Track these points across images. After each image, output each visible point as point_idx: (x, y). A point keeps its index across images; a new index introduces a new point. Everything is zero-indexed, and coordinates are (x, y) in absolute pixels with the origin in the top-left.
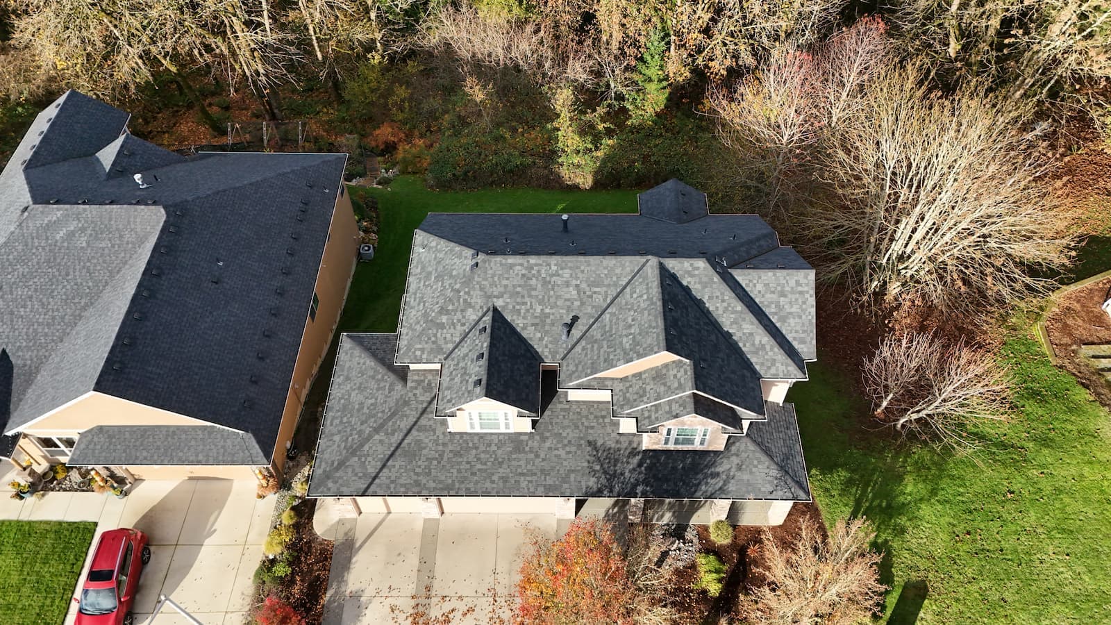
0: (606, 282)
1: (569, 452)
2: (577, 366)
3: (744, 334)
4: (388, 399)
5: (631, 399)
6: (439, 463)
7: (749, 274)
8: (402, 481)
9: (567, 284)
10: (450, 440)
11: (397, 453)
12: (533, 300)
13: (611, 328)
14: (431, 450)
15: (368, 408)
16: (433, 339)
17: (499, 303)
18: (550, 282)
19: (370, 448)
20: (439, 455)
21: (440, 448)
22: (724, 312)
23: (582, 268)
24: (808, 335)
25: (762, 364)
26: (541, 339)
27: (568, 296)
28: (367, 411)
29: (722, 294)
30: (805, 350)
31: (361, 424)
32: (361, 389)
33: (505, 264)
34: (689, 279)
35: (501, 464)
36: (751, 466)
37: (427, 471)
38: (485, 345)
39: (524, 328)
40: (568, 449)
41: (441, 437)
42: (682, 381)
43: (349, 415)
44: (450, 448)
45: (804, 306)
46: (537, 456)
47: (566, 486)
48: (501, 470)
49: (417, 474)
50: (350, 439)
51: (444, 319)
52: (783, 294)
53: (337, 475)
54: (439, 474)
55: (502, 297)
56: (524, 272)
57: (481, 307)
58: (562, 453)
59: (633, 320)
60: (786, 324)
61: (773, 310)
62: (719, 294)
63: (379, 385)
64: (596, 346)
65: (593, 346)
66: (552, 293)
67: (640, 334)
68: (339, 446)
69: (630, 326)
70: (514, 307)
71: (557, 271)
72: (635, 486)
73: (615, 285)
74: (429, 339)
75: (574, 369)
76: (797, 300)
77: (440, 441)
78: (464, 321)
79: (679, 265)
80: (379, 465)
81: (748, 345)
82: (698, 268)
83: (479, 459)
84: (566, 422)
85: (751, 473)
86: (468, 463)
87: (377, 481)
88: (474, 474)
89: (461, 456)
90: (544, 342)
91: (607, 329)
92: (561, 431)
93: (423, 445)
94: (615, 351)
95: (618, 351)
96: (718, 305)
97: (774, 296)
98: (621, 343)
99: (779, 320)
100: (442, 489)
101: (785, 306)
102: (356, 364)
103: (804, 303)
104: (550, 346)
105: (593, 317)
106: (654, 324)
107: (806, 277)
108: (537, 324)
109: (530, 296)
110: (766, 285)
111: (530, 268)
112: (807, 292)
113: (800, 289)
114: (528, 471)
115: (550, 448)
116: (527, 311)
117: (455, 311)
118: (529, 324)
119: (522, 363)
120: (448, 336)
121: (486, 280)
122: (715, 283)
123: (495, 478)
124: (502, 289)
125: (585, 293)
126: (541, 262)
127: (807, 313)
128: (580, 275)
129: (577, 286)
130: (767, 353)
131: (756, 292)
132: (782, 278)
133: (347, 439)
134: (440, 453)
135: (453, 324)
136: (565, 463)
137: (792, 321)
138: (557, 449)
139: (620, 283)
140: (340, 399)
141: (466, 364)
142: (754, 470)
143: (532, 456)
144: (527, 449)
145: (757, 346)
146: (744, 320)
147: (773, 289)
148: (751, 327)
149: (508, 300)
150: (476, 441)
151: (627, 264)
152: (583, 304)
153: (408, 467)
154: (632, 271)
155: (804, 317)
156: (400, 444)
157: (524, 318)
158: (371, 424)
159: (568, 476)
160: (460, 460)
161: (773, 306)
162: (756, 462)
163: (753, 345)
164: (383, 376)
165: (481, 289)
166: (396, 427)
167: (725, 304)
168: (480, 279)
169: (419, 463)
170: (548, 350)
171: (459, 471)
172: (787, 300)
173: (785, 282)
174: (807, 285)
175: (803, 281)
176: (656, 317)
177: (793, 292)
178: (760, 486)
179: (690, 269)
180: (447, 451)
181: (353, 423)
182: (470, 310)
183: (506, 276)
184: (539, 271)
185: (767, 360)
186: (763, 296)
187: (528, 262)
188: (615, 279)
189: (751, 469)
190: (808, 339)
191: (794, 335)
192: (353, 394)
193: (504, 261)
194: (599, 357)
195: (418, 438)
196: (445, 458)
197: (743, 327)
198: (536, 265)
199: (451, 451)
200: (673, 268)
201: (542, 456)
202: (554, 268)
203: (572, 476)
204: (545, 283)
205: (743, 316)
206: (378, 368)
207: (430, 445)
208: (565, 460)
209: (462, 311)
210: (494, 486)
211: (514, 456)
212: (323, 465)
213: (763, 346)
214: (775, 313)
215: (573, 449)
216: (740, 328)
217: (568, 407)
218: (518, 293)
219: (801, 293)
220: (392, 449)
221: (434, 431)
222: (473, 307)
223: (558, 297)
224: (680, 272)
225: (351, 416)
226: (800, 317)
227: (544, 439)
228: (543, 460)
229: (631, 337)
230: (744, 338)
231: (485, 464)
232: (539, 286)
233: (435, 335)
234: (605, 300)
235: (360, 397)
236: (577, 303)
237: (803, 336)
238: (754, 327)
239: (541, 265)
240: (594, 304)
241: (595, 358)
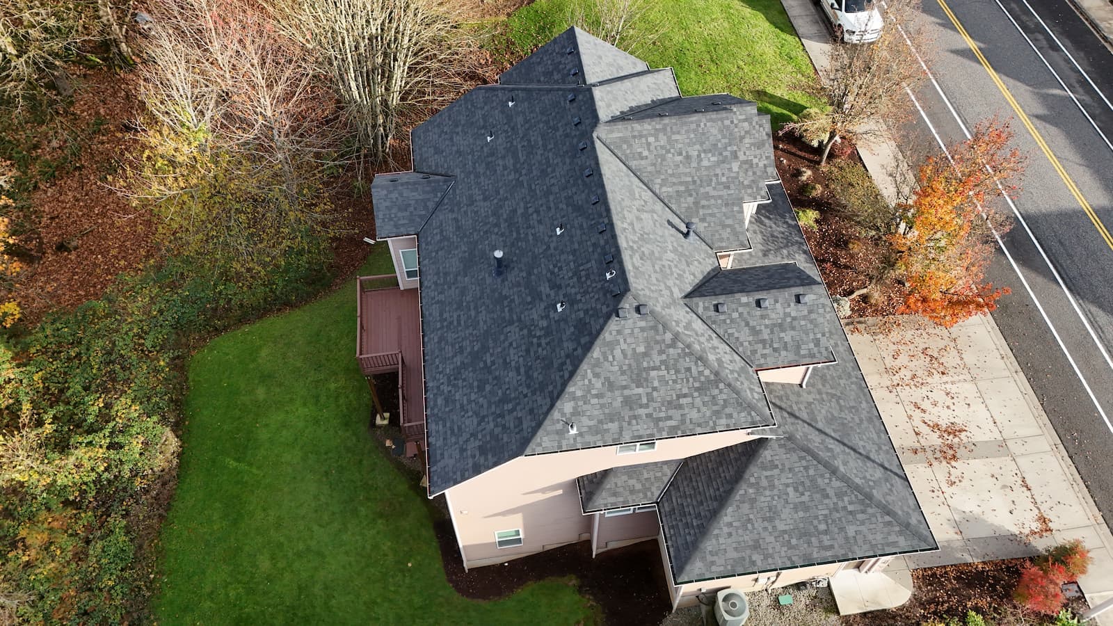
2: (724, 226)
4: (787, 467)
6: (840, 398)
11: (850, 444)
13: (681, 183)
14: (831, 407)
15: (803, 494)
19: (856, 476)
20: (832, 398)
22: (636, 96)
28: (807, 494)
29: (621, 90)
31: (827, 496)
32: (771, 516)
37: (853, 411)
38: (744, 299)
39: (694, 275)
41: (813, 396)
42: (743, 117)
43: (815, 522)
44: (821, 387)
45: (607, 49)
49: (861, 420)
50: (850, 508)
52: (600, 57)
54: (852, 397)
55: (670, 287)
56: (638, 257)
57: (688, 312)
59: (680, 154)
61: (615, 70)
63: (765, 489)
64: (704, 202)
65: (703, 207)
66: (652, 236)
67: (702, 144)
68: (863, 523)
69: (688, 157)
70: (677, 278)
71: (630, 224)
72: (789, 226)
73: (628, 175)
75: (728, 230)
76: (602, 51)
77: (818, 397)
78: (707, 336)
80: (869, 464)
81: (658, 93)
87: (887, 465)
90: (702, 260)
91: (682, 188)
93: (830, 416)
94: (717, 175)
95: (718, 171)
96: (631, 98)
97: (603, 63)
98: (707, 168)
99: (621, 71)
100: (865, 395)
101: (609, 60)
102: (729, 541)
103: (603, 47)
106: (693, 126)
107: (582, 34)
108: (687, 261)
109: (661, 259)
110: (594, 64)
111: (632, 249)
112: (594, 40)
113: (593, 44)
116: (677, 266)
117: (700, 342)
118: (689, 268)
121: (657, 299)
124: (662, 286)
125: (644, 205)
126: (623, 236)
127: (611, 49)
128: (628, 203)
129: (639, 210)
131: (603, 74)
132: (586, 51)
133: (851, 512)
134: (829, 397)
135: (714, 349)
137: (621, 62)
140: (791, 547)
141: (766, 326)
145: (657, 87)
146: (638, 87)
147: (597, 62)
148: (643, 85)
149: (672, 282)
151: (606, 157)
152: (655, 211)
153: (858, 431)
155: (614, 52)
156: (838, 440)
157: (685, 271)
158: (827, 481)
161: (610, 68)
164: (751, 485)
165: (669, 307)
166: (821, 446)
167: (628, 93)
168: (658, 305)
169: (849, 418)
170: (707, 259)
171: (840, 377)
172: (603, 57)
174: (588, 37)
175: (585, 38)
176: (685, 123)
177: (596, 50)
181: (826, 512)
182: (694, 325)
183: (647, 276)
184: (634, 241)
186: (604, 71)
187: (627, 248)
190: (632, 59)
191: (632, 67)
192: (781, 526)
193: (632, 273)
194: (720, 197)
195: (823, 420)
196: (833, 391)
198: (628, 241)
199: (824, 385)
202: (627, 225)
204: (643, 239)
205: (635, 86)
206: (738, 497)
207: (826, 408)
212: (892, 538)
214: (617, 69)
216: (645, 92)
218: (661, 270)
220: (847, 450)
221: (810, 404)
222: (690, 321)
223: (654, 232)
225: (816, 517)
229: (703, 155)
232: (649, 247)
235: (786, 513)
236: (656, 216)
237: (629, 61)
239: (627, 237)
241: (719, 201)
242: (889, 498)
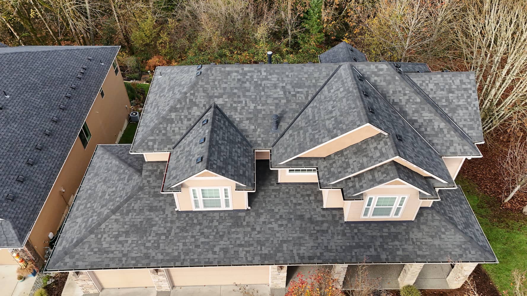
0: (307, 84)
1: (281, 225)
2: (286, 149)
3: (424, 120)
4: (126, 187)
5: (336, 172)
6: (167, 237)
7: (422, 76)
8: (133, 255)
9: (275, 86)
10: (177, 218)
12: (248, 100)
13: (314, 116)
14: (160, 226)
15: (109, 195)
16: (163, 132)
17: (219, 102)
18: (261, 85)
20: (168, 231)
21: (169, 225)
22: (406, 103)
23: (287, 73)
24: (475, 122)
25: (442, 145)
26: (255, 130)
27: (276, 96)
28: (108, 197)
29: (404, 89)
30: (474, 134)
31: (101, 208)
32: (105, 181)
33: (224, 71)
34: (376, 78)
35: (222, 237)
36: (439, 233)
37: (156, 245)
38: (207, 131)
39: (241, 121)
40: (280, 222)
41: (170, 215)
42: (384, 150)
43: (93, 202)
44: (178, 224)
45: (469, 100)
46: (254, 229)
47: (279, 255)
48: (222, 243)
49: (148, 248)
50: (90, 220)
51: (173, 115)
52: (450, 91)
53: (75, 250)
54: (167, 248)
55: (222, 97)
56: (239, 77)
57: (204, 105)
58: (275, 226)
59: (333, 107)
60: (456, 115)
61: (444, 104)
62: (401, 89)
63: (120, 177)
64: (301, 132)
65: (299, 133)
66: (263, 93)
67: (341, 116)
68: (80, 226)
69: (331, 112)
70: (231, 105)
71: (266, 76)
73: (315, 86)
74: (160, 131)
75: (284, 151)
76: (462, 95)
77: (169, 219)
78: (189, 117)
79: (367, 67)
81: (428, 129)
82: (382, 70)
83: (202, 233)
84: (277, 201)
85: (440, 238)
86: (193, 237)
88: (197, 246)
89: (187, 231)
90: (257, 133)
91: (311, 118)
92: (273, 208)
93: (153, 223)
94: (320, 131)
95: (322, 131)
96: (401, 98)
97: (444, 93)
98: (324, 125)
99: (450, 111)
100: (168, 261)
101: (454, 101)
102: (104, 163)
103: (469, 97)
104: (262, 136)
105: (297, 112)
106: (353, 106)
107: (468, 77)
108: (251, 118)
109: (245, 96)
110: (436, 84)
111: (245, 74)
112: (471, 89)
113: (464, 86)
114: (246, 242)
115: (264, 223)
116: (243, 108)
117: (182, 109)
118: (245, 119)
119: (239, 148)
120: (177, 129)
121: (208, 84)
122: (397, 80)
123: (217, 249)
124: (222, 91)
125: (290, 93)
126: (253, 69)
127: (472, 105)
128: (285, 79)
129: (283, 87)
130: (445, 136)
131: (429, 90)
132: (448, 79)
133: (88, 220)
134: (168, 229)
135: (181, 119)
136: (278, 235)
137: (461, 112)
138: (270, 223)
139: (319, 84)
140: (88, 190)
141: (191, 148)
142: (443, 236)
143: (249, 229)
144: (245, 223)
145: (436, 130)
146: (423, 109)
147: (442, 87)
148: (429, 115)
149: (227, 100)
150: (200, 218)
151: (323, 70)
152: (288, 101)
153: (140, 242)
154: (328, 75)
155: (470, 108)
157: (241, 114)
158: (109, 208)
159: (281, 245)
160: (185, 234)
161: (444, 100)
162: (443, 230)
163: (433, 129)
164: (124, 171)
165: (204, 91)
166: (131, 208)
167: (407, 97)
168: (204, 83)
169: (150, 238)
170: (260, 139)
171: (184, 244)
172: (455, 95)
173: (451, 81)
174: (469, 83)
175: (466, 80)
176: (354, 101)
177: (458, 89)
179: (376, 70)
180: (174, 227)
181: (95, 207)
182: (195, 108)
183: (225, 80)
184: (252, 77)
185: (446, 141)
186: (435, 93)
187: (243, 69)
188: (314, 81)
189: (440, 236)
190: (476, 126)
191: (463, 122)
192: (99, 185)
193: (223, 69)
194: (305, 139)
195: (149, 217)
196: (173, 234)
197: (423, 115)
198: (249, 72)
199: (178, 227)
200: (362, 70)
201: (258, 229)
202: (264, 74)
203: (285, 245)
204: (257, 86)
205: (422, 106)
206: (121, 165)
207: (160, 222)
208: (278, 232)
209: (189, 109)
210: (216, 256)
211: (233, 230)
212: (64, 243)
213: (441, 129)
214: (446, 106)
215: (285, 222)
216: (421, 116)
217: (278, 188)
218: (235, 94)
219: (466, 90)
221: (164, 211)
222: (197, 106)
223: (268, 97)
224: (368, 73)
225: (95, 202)
226: (467, 109)
227: (258, 215)
228: (259, 232)
229: (333, 119)
230: (425, 124)
231: (208, 237)
232: (252, 88)
233: (165, 129)
234: (306, 98)
235: (104, 187)
236: (284, 101)
237: (471, 123)
238: (433, 115)
239: (253, 72)
240: (297, 101)
241: (302, 140)
242: (86, 246)
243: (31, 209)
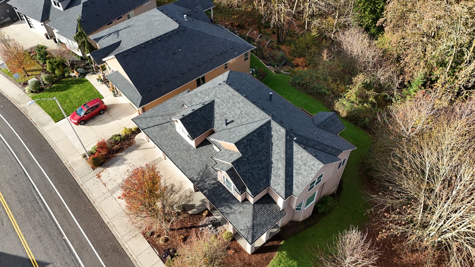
0: (251, 116)
1: (198, 163)
2: (218, 135)
3: (277, 166)
4: (173, 110)
5: (220, 156)
6: (166, 137)
7: (299, 148)
8: (153, 134)
9: (239, 108)
10: (174, 133)
11: (160, 126)
12: (226, 106)
13: (237, 130)
14: (167, 132)
16: (192, 98)
17: (216, 100)
18: (235, 104)
19: (156, 119)
20: (168, 135)
21: (170, 133)
22: (277, 154)
23: (248, 106)
24: (302, 187)
25: (274, 182)
26: (218, 120)
27: (236, 112)
28: (166, 110)
29: (281, 147)
30: (296, 191)
31: (161, 112)
33: (228, 89)
34: (275, 133)
35: (179, 150)
36: (244, 216)
37: (161, 136)
38: (199, 108)
39: (217, 113)
40: (199, 162)
41: (173, 130)
42: (233, 159)
44: (172, 135)
45: (309, 175)
46: (190, 157)
47: (188, 172)
48: (177, 152)
49: (158, 135)
51: (199, 94)
52: (305, 165)
53: (142, 119)
54: (163, 140)
55: (219, 99)
56: (231, 95)
57: (211, 98)
58: (197, 161)
59: (242, 131)
60: (297, 177)
61: (297, 168)
62: (280, 146)
65: (227, 132)
66: (233, 108)
67: (238, 136)
68: (151, 113)
69: (240, 133)
70: (219, 104)
71: (240, 102)
72: (205, 189)
73: (253, 119)
74: (191, 98)
75: (216, 135)
76: (308, 170)
78: (203, 99)
79: (276, 126)
80: (153, 125)
81: (275, 171)
82: (281, 132)
83: (175, 144)
84: (207, 154)
85: (242, 217)
86: (172, 143)
87: (148, 129)
88: (170, 147)
89: (172, 140)
90: (218, 122)
92: (203, 155)
93: (167, 129)
95: (228, 137)
96: (277, 149)
97: (301, 163)
98: (232, 135)
99: (296, 173)
100: (159, 144)
101: (302, 170)
103: (310, 174)
104: (219, 124)
105: (238, 125)
107: (318, 165)
108: (221, 115)
109: (226, 104)
110: (302, 157)
111: (233, 95)
112: (315, 171)
113: (313, 167)
114: (184, 158)
115: (195, 157)
116: (222, 108)
117: (204, 94)
118: (219, 113)
119: (205, 122)
120: (196, 100)
121: (219, 90)
122: (282, 141)
123: (174, 153)
124: (220, 96)
125: (242, 115)
126: (238, 95)
127: (308, 178)
128: (245, 108)
129: (242, 111)
130: (279, 180)
131: (296, 157)
132: (309, 158)
133: (155, 113)
135: (200, 98)
136: (194, 165)
137: (300, 177)
138: (197, 159)
139: (255, 119)
140: (167, 103)
141: (190, 110)
142: (244, 218)
143: (189, 155)
144: (189, 152)
145: (278, 174)
146: (281, 161)
147: (303, 160)
149: (220, 101)
150: (180, 139)
151: (262, 115)
152: (239, 118)
153: (158, 132)
154: (261, 118)
155: (306, 179)
156: (163, 124)
157: (219, 110)
159: (191, 169)
160: (171, 140)
161: (298, 166)
162: (247, 216)
163: (277, 173)
165: (216, 92)
167: (279, 151)
168: (217, 89)
169: (162, 133)
170: (217, 125)
171: (168, 143)
172: (305, 168)
173: (309, 160)
174: (317, 168)
175: (316, 165)
176: (246, 134)
177: (309, 167)
178: (240, 224)
179: (278, 130)
180: (171, 135)
181: (160, 110)
182: (208, 97)
183: (225, 93)
184: (235, 98)
185: (277, 182)
186: (298, 160)
187: (234, 93)
188: (254, 117)
189: (243, 217)
190: (300, 188)
191: (297, 182)
192: (170, 104)
193: (228, 88)
196: (168, 137)
197: (279, 164)
198: (236, 96)
200: (273, 126)
201: (191, 158)
202: (240, 100)
203: (193, 170)
204: (234, 103)
205: (282, 160)
207: (169, 130)
208: (195, 164)
209: (206, 95)
210: (172, 155)
211: (184, 151)
212: (143, 115)
213: (280, 176)
214: (297, 169)
215: (201, 163)
216: (277, 163)
217: (212, 150)
218: (224, 101)
219: (312, 169)
220: (160, 123)
222: (209, 96)
223: (234, 111)
224: (274, 129)
225: (162, 109)
226: (304, 178)
227: (196, 153)
228: (190, 159)
229: (236, 135)
230: (276, 168)
231: (175, 147)
232: (231, 103)
233: (193, 98)
234: (246, 122)
235: (170, 106)
236: (237, 117)
237: (300, 185)
238: (282, 167)
239: (237, 96)
240: (242, 121)
242: (146, 121)
243: (152, 98)
